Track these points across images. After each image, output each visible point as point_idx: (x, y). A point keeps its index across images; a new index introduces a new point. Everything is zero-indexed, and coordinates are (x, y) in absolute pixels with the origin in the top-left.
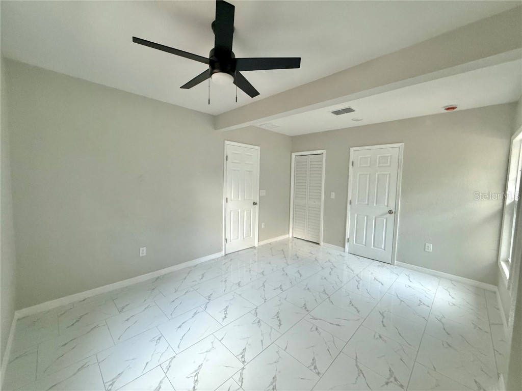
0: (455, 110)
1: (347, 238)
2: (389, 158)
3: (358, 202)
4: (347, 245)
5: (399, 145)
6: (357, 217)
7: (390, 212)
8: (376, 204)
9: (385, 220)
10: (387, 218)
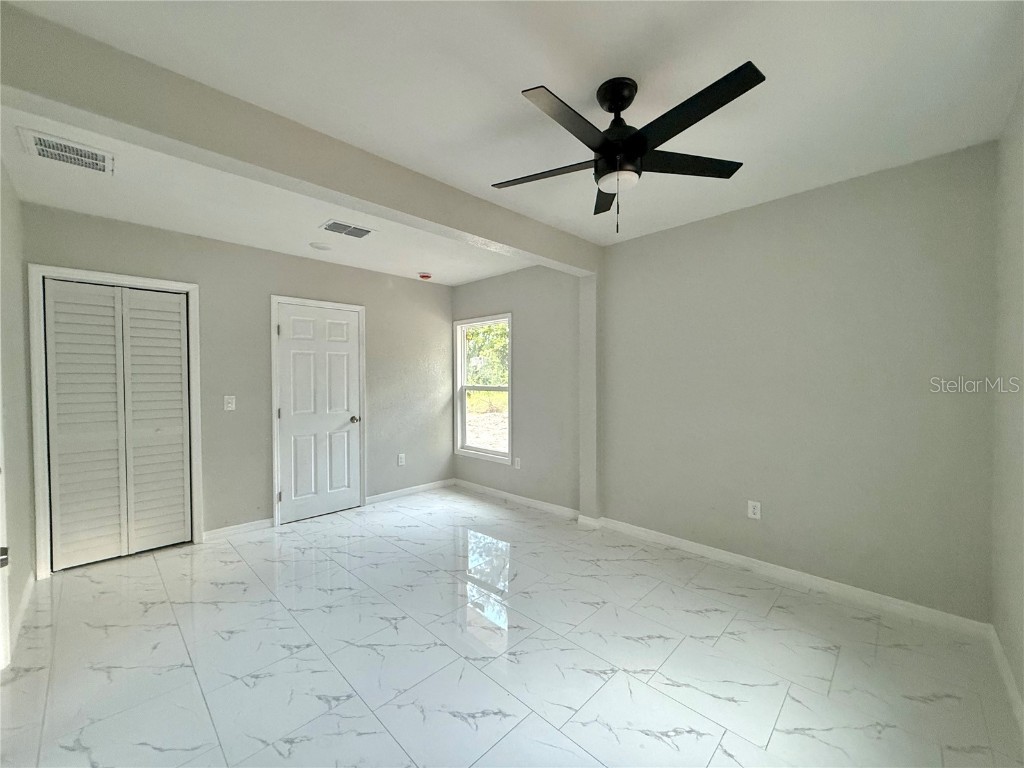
0: (429, 280)
1: (276, 493)
2: (345, 327)
3: (295, 410)
4: (277, 507)
5: (358, 308)
6: (295, 440)
7: (353, 419)
8: (330, 408)
9: (346, 434)
10: (348, 432)
